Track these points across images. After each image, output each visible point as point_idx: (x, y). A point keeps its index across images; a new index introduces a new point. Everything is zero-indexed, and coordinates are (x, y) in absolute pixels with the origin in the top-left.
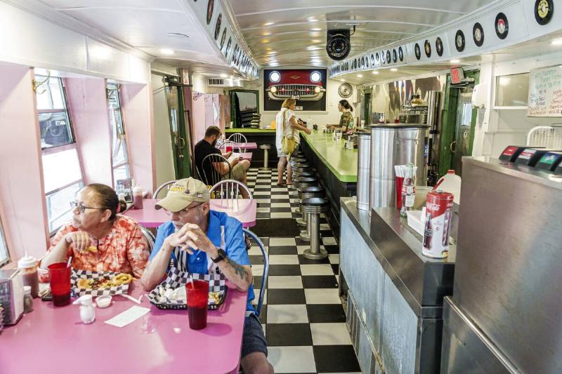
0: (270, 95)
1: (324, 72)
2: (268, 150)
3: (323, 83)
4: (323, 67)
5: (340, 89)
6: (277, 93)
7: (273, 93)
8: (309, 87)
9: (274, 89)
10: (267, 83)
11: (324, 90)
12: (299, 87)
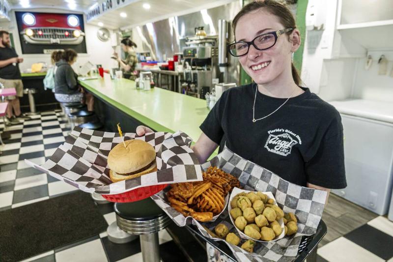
0: (26, 38)
1: (80, 17)
2: (33, 95)
3: (82, 27)
4: (80, 11)
5: (98, 33)
6: (34, 36)
7: (29, 37)
8: (68, 31)
9: (29, 32)
10: (21, 26)
11: (83, 34)
12: (57, 31)
